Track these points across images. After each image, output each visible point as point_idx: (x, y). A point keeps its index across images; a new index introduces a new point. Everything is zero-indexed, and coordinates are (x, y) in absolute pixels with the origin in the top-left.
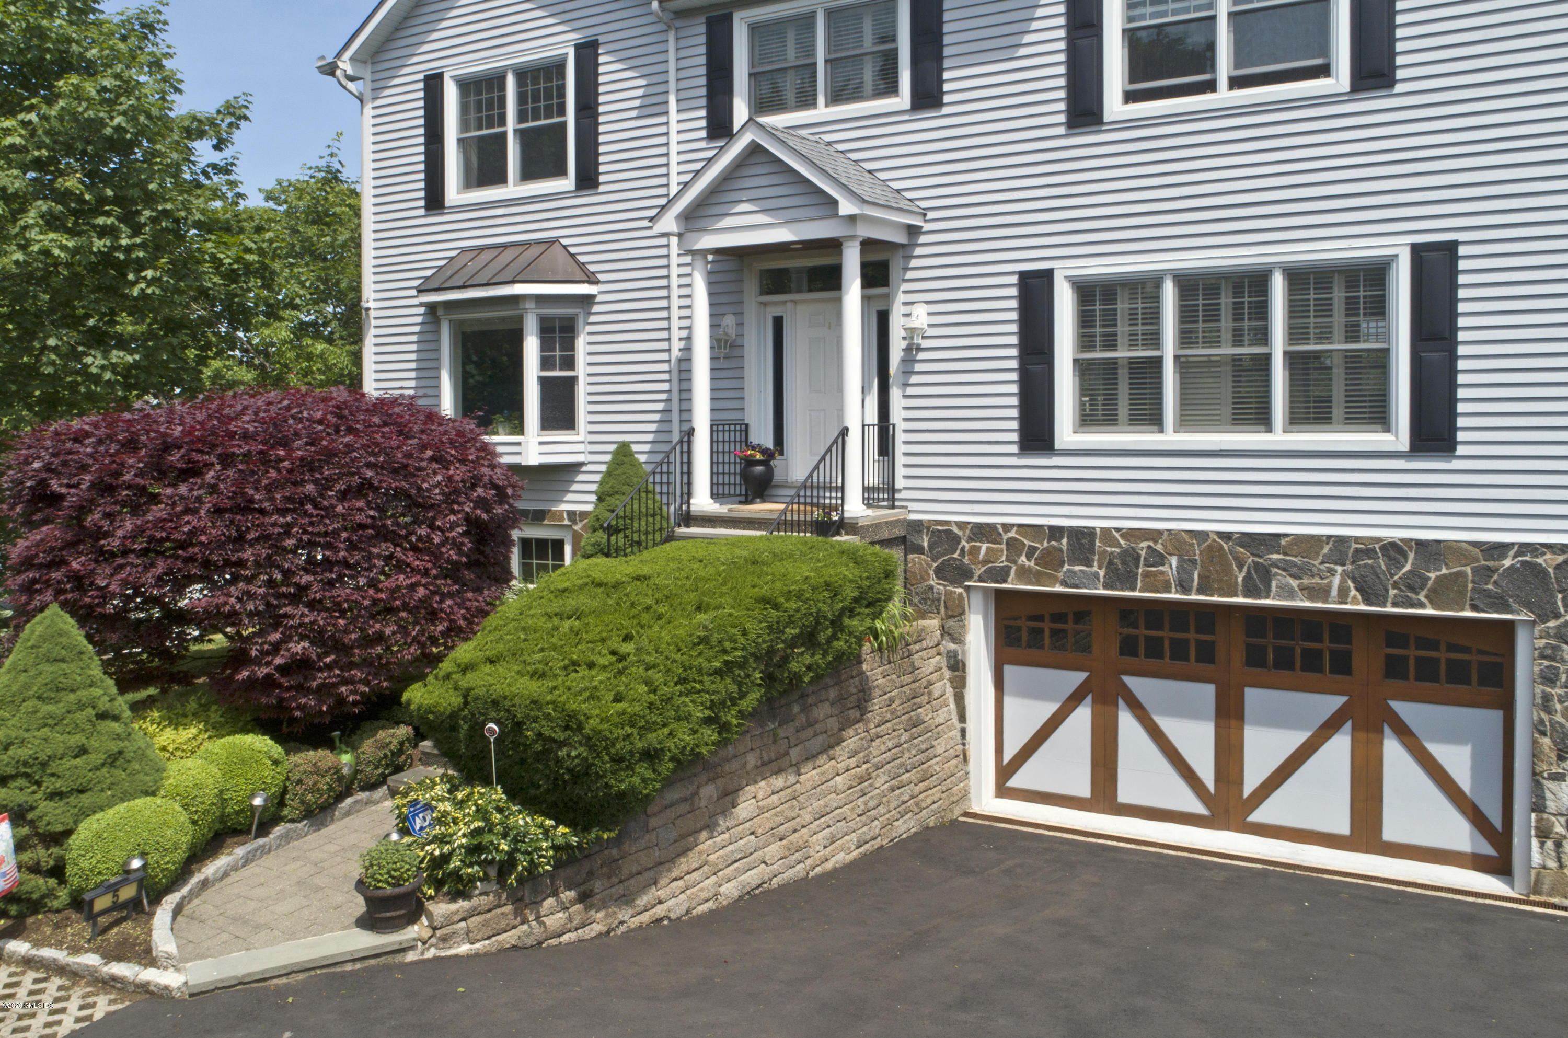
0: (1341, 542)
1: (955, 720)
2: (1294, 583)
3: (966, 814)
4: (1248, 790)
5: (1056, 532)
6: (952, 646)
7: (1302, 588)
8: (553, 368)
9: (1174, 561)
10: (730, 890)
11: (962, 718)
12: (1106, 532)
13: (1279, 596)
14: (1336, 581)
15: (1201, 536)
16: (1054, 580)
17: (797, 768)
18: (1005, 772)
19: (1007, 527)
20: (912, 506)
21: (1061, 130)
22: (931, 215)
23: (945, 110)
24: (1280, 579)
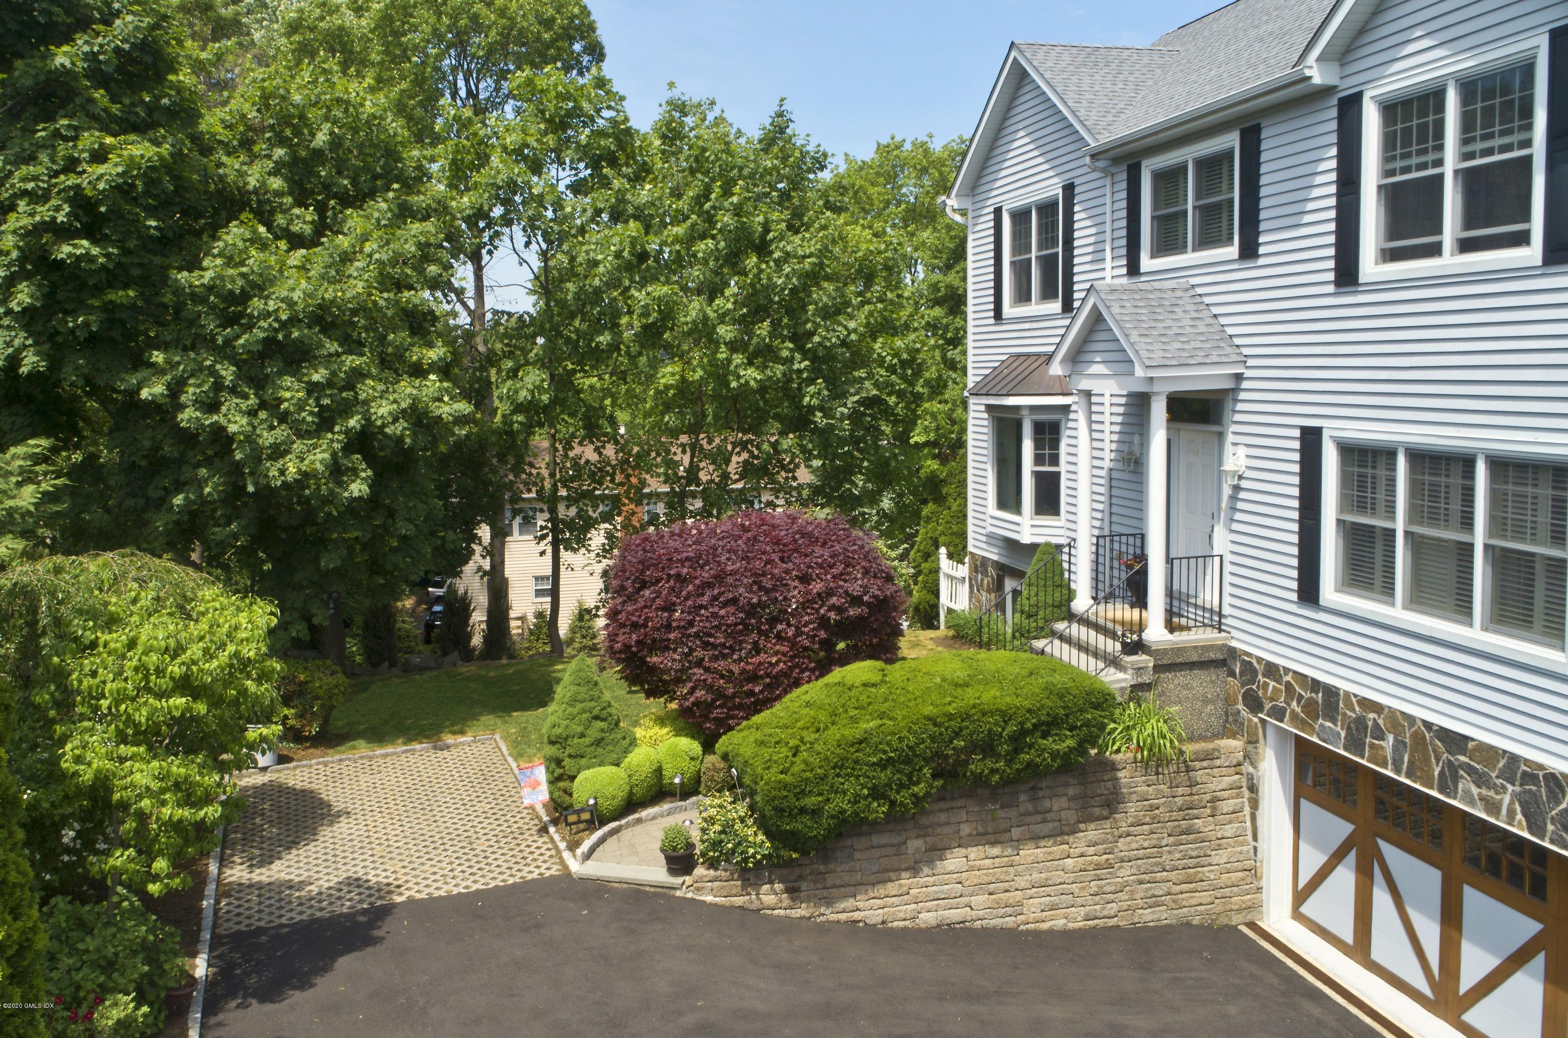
0: (1514, 759)
1: (1250, 838)
2: (1475, 790)
3: (1252, 926)
4: (1463, 989)
5: (1316, 685)
6: (1251, 769)
7: (1482, 798)
8: (1043, 464)
9: (1391, 738)
10: (928, 918)
11: (1255, 838)
12: (1347, 694)
13: (1462, 800)
14: (1507, 799)
15: (1411, 719)
16: (1312, 731)
17: (1018, 843)
18: (1301, 896)
19: (1287, 670)
20: (1234, 633)
21: (1331, 289)
22: (1250, 362)
23: (1261, 261)
24: (1466, 784)
